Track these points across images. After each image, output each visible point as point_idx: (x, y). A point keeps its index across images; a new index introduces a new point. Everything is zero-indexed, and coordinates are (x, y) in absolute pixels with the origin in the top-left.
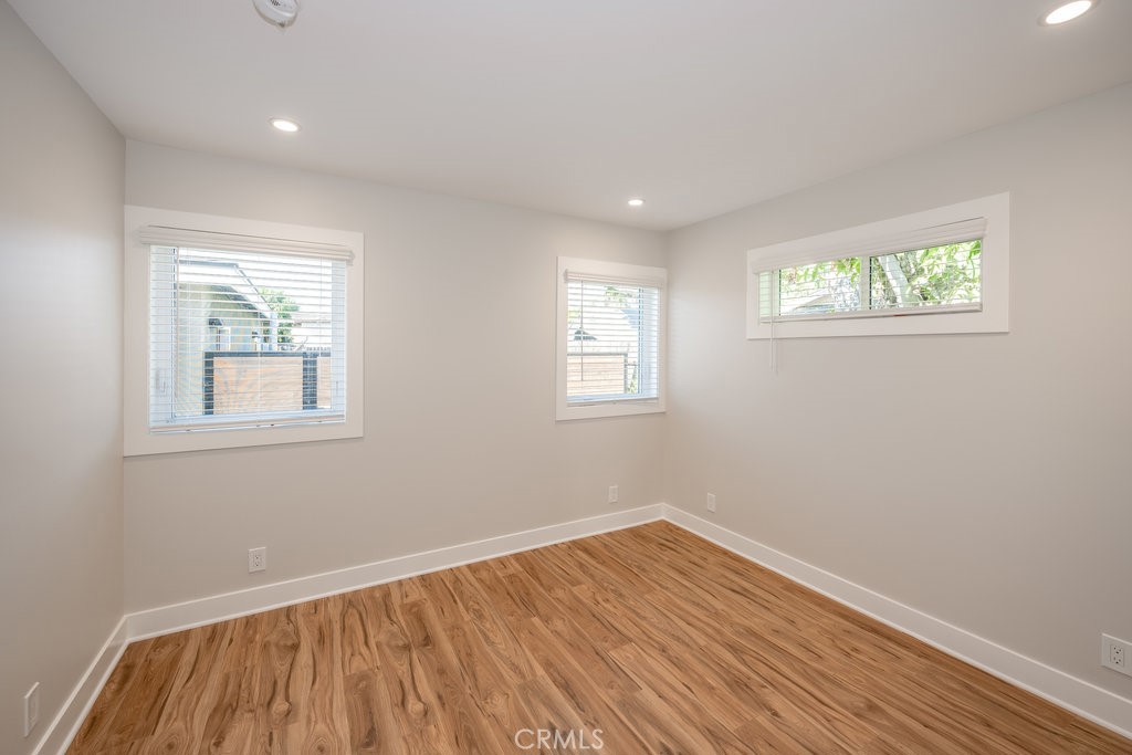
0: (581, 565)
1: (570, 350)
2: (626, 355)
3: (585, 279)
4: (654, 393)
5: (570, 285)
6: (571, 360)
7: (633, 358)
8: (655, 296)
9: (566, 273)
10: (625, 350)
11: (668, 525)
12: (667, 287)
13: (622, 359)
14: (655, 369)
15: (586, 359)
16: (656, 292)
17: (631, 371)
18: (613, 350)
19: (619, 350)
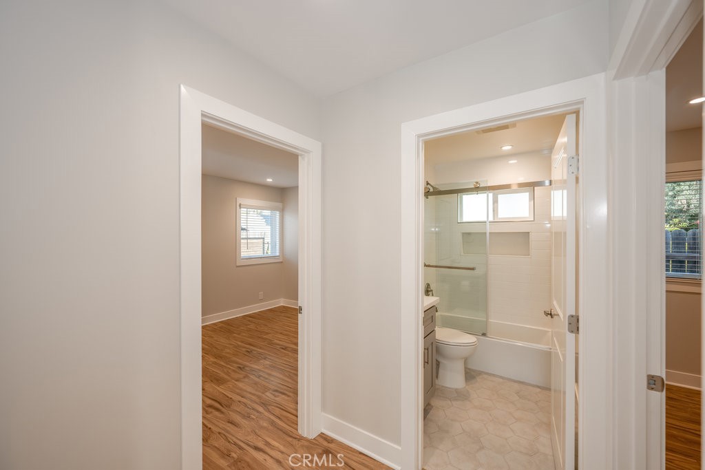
0: (249, 321)
1: (242, 237)
2: (263, 238)
3: (248, 207)
4: (278, 254)
5: (242, 209)
6: (242, 241)
7: (268, 240)
8: (278, 214)
9: (240, 205)
10: (263, 236)
11: (284, 307)
12: (282, 211)
13: (262, 240)
14: (278, 245)
15: (249, 241)
16: (278, 212)
17: (266, 246)
18: (257, 237)
19: (260, 236)
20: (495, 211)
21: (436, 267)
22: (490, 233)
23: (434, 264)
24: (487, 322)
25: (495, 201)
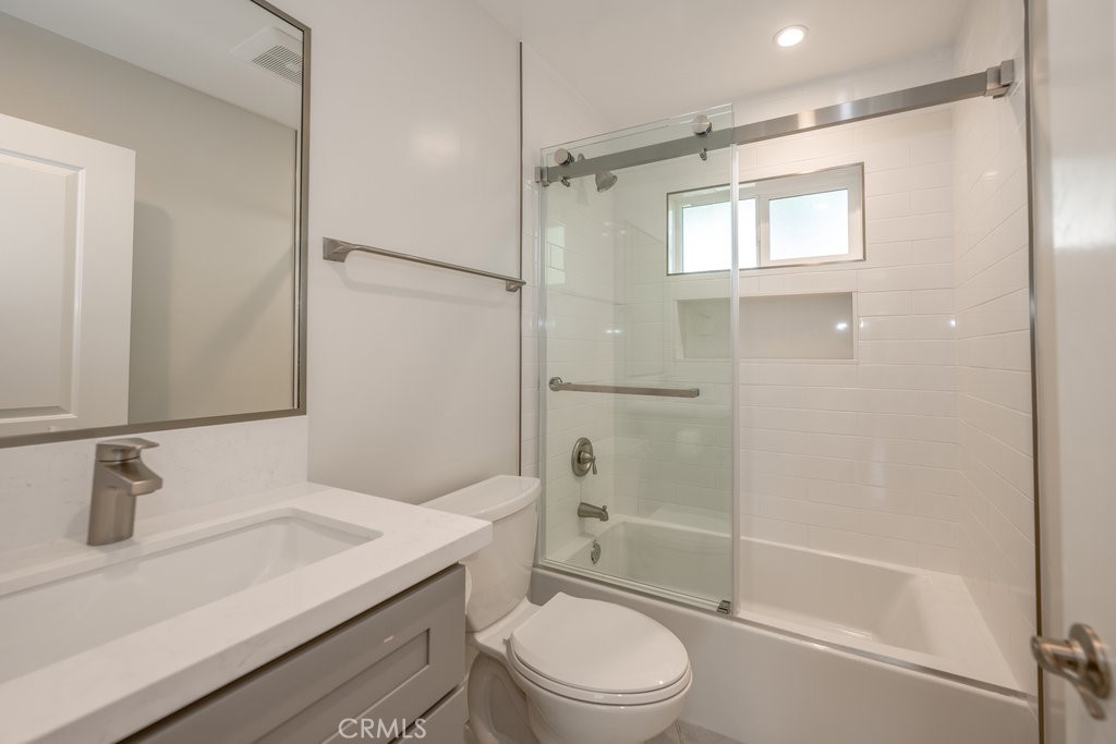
20: (762, 243)
21: (618, 390)
22: (741, 299)
23: (610, 383)
24: (734, 541)
25: (763, 217)
